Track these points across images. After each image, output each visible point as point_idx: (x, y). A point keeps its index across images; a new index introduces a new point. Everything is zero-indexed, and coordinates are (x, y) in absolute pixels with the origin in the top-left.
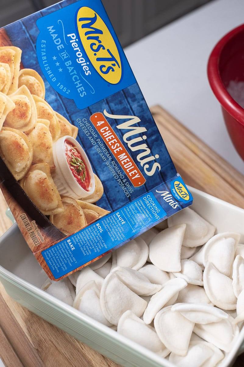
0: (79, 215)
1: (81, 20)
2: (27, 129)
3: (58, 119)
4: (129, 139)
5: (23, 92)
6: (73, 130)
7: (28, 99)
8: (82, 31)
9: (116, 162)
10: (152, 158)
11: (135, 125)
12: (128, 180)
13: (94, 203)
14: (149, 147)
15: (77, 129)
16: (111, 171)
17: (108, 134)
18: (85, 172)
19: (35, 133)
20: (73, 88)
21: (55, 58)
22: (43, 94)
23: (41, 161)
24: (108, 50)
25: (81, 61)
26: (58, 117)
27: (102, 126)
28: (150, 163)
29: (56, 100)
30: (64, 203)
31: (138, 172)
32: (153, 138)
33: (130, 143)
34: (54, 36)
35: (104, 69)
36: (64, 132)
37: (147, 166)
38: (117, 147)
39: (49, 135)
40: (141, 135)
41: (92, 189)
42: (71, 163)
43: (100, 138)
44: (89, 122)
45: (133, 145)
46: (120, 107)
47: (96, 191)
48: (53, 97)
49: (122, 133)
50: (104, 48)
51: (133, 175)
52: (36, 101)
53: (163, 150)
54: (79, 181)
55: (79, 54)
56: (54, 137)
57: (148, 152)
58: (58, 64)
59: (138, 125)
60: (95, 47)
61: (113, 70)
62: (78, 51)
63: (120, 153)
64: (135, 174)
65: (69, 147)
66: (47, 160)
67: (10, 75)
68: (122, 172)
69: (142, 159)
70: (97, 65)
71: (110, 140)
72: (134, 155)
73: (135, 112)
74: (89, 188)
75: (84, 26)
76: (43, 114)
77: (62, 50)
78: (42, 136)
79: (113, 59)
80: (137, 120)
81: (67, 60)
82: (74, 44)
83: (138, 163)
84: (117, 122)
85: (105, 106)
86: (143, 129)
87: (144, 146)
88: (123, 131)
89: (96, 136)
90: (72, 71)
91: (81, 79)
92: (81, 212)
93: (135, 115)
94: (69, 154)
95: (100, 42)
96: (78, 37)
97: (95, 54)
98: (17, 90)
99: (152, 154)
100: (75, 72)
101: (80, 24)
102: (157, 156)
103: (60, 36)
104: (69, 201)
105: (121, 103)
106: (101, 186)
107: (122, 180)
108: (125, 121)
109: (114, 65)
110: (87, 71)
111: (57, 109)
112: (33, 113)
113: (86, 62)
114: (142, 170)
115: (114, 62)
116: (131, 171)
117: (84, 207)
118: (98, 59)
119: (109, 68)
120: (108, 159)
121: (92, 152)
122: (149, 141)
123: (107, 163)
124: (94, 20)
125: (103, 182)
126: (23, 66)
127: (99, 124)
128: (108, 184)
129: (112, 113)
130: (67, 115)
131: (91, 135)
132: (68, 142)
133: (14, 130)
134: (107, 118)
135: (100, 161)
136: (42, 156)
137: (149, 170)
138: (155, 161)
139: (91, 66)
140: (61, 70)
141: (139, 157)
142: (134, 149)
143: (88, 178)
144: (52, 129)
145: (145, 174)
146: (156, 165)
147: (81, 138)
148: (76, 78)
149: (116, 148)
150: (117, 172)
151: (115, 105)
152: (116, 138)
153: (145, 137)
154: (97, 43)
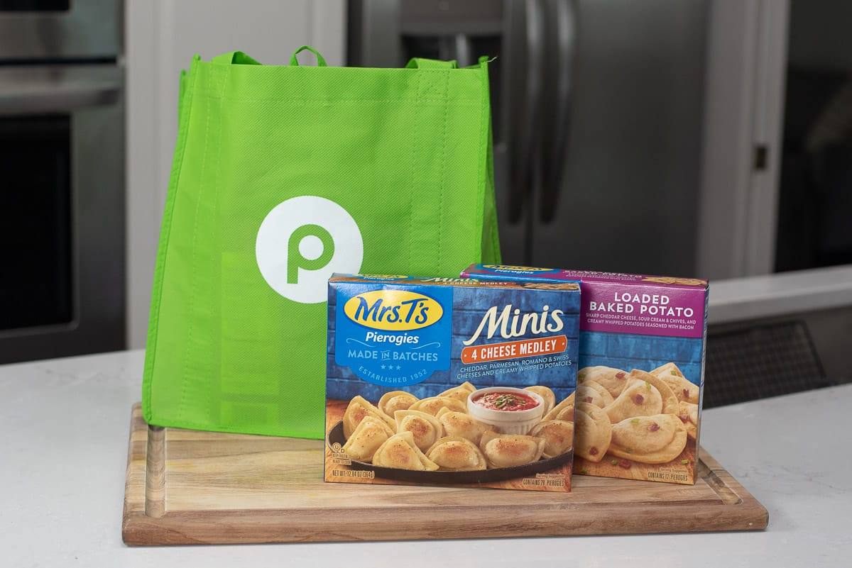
0: (558, 427)
1: (357, 317)
2: (440, 433)
3: (445, 397)
4: (509, 331)
5: (402, 417)
6: (466, 388)
7: (410, 416)
8: (369, 323)
9: (525, 359)
10: (544, 315)
11: (498, 316)
12: (552, 356)
13: (556, 404)
14: (530, 312)
15: (467, 383)
16: (532, 369)
17: (491, 353)
18: (517, 397)
19: (448, 427)
20: (423, 364)
21: (383, 367)
22: (413, 398)
23: (480, 436)
24: (403, 303)
25: (400, 341)
26: (445, 395)
27: (479, 354)
28: (549, 320)
29: (427, 388)
30: (537, 435)
31: (551, 340)
32: (523, 301)
33: (514, 333)
34: (360, 355)
35: (421, 319)
36: (463, 398)
37: (550, 326)
38: (510, 350)
39: (458, 415)
40: (512, 315)
41: (540, 399)
42: (500, 407)
43: (490, 363)
44: (467, 366)
45: (518, 331)
46: (469, 323)
47: (544, 396)
48: (422, 390)
49: (497, 336)
50: (399, 307)
51: (550, 347)
52: (417, 408)
53: (543, 296)
54: (522, 408)
55: (392, 339)
56: (463, 411)
57: (535, 316)
58: (391, 367)
59: (500, 311)
60: (393, 317)
61: (427, 309)
62: (387, 339)
63: (518, 348)
64: (550, 344)
65: (482, 401)
66: (482, 429)
67: (377, 420)
68: (540, 357)
69: (538, 328)
70: (413, 325)
71: (498, 354)
72: (529, 335)
73: (484, 308)
74: (537, 401)
75: (365, 318)
76: (434, 409)
77: (379, 355)
78: (455, 422)
79: (415, 302)
80: (493, 311)
81: (391, 355)
82: (379, 339)
83: (540, 335)
84: (483, 335)
85: (459, 340)
86: (508, 308)
87: (526, 318)
88: (497, 334)
89: (485, 367)
90: (406, 356)
91: (416, 351)
92: (558, 422)
93: (487, 311)
94: (488, 404)
95: (389, 308)
96: (373, 330)
97: (401, 321)
98: (396, 421)
99: (540, 313)
100: (408, 353)
101: (361, 321)
102: (546, 308)
103: (364, 349)
104: (538, 430)
105: (465, 320)
106: (541, 388)
107: (548, 362)
108: (487, 326)
109: (422, 305)
110: (413, 340)
111: (436, 393)
112: (426, 418)
113: (404, 336)
114: (550, 334)
115: (419, 303)
116: (544, 348)
117: (553, 417)
118: (407, 321)
119: (422, 312)
120: (516, 366)
121: (500, 379)
122: (524, 308)
123: (521, 369)
124: (363, 303)
125: (538, 384)
126: (375, 403)
127: (475, 356)
128: (543, 379)
129: (471, 335)
130: (448, 385)
131: (482, 371)
132: (475, 399)
133: (434, 445)
134: (473, 344)
135: (514, 375)
136: (475, 432)
137: (555, 325)
138: (550, 313)
139: (411, 333)
140: (398, 368)
141: (534, 331)
142: (522, 332)
143: (525, 397)
144: (454, 408)
145: (557, 334)
146: (554, 315)
147: (479, 384)
148: (415, 356)
149: (510, 351)
150: (536, 364)
151: (464, 327)
152: (499, 346)
153: (517, 312)
154: (390, 312)
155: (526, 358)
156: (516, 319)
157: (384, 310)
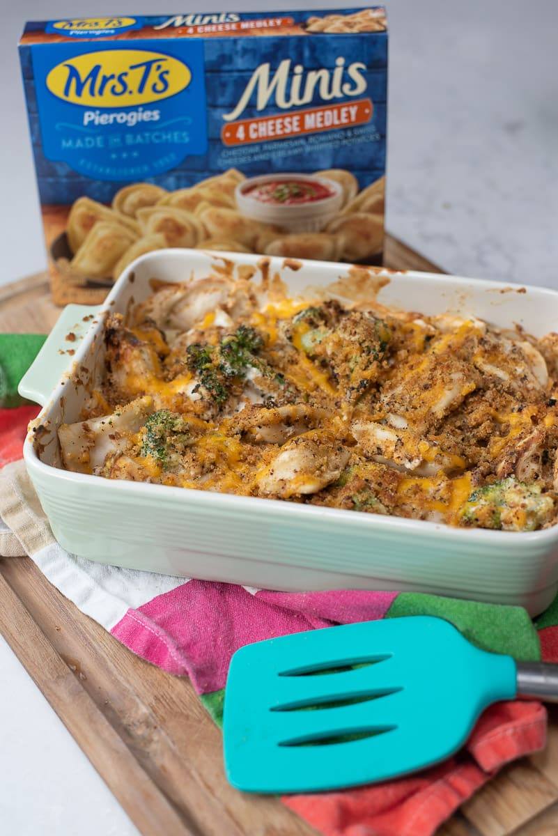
0: (363, 222)
1: (67, 92)
2: (201, 235)
3: (205, 188)
4: (288, 97)
5: (146, 216)
6: (232, 177)
7: (159, 214)
8: (86, 99)
9: (314, 135)
10: (338, 73)
11: (271, 78)
12: (352, 129)
13: (360, 190)
14: (317, 69)
15: (233, 171)
16: (323, 147)
17: (264, 129)
18: (306, 187)
19: (212, 228)
20: (169, 147)
21: (114, 156)
22: (160, 192)
23: (255, 239)
24: (132, 68)
25: (132, 119)
26: (203, 187)
27: (247, 131)
28: (346, 79)
29: (178, 178)
30: (335, 232)
31: (348, 106)
32: (307, 53)
33: (295, 100)
34: (79, 144)
35: (160, 86)
36: (229, 190)
37: (347, 87)
38: (291, 123)
39: (224, 212)
40: (291, 74)
41: (336, 187)
42: (280, 199)
43: (262, 143)
44: (231, 149)
45: (301, 95)
46: (230, 90)
47: (342, 182)
48: (171, 181)
49: (272, 106)
50: (126, 74)
51: (349, 117)
52: (167, 204)
53: (335, 44)
54: (312, 199)
55: (122, 118)
56: (229, 206)
57: (324, 74)
58: (125, 155)
59: (273, 70)
60: (119, 88)
61: (167, 72)
62: (115, 119)
63: (302, 123)
64: (348, 113)
65: (255, 193)
66: (258, 230)
67: (114, 225)
68: (333, 132)
69: (330, 90)
70: (149, 96)
71: (274, 130)
72: (317, 102)
73: (251, 67)
74: (332, 190)
75: (79, 93)
76: (190, 204)
77: (106, 142)
78: (220, 221)
79: (148, 65)
80: (264, 70)
81: (123, 139)
82: (103, 119)
83: (334, 101)
84: (252, 105)
85: (217, 114)
86: (285, 66)
87: (312, 77)
88: (271, 103)
89: (257, 149)
90: (143, 137)
91: (160, 130)
92: (361, 215)
93: (254, 70)
94: (265, 197)
95: (112, 77)
96: (93, 109)
97: (131, 92)
98: (140, 223)
99: (331, 69)
100: (147, 135)
101: (73, 98)
102: (340, 61)
103: (82, 136)
104: (335, 225)
105: (224, 85)
106: (338, 173)
107: (346, 138)
108: (255, 92)
109: (159, 67)
110: (152, 116)
111: (191, 183)
112: (182, 216)
113: (137, 111)
114: (347, 99)
115: (154, 66)
116: (339, 117)
117: (356, 208)
118: (141, 90)
119: (161, 78)
120: (301, 146)
121: (279, 164)
122: (308, 64)
123: (308, 149)
124: (74, 72)
125: (334, 167)
126: (108, 203)
127: (241, 134)
128: (340, 161)
129: (232, 106)
130: (206, 174)
131: (252, 155)
132: (246, 191)
134: (238, 118)
135: (299, 158)
136: (249, 234)
137: (354, 86)
138: (346, 68)
139: (148, 106)
140: (135, 154)
141: (325, 95)
142: (308, 97)
143: (316, 186)
144: (217, 203)
145: (357, 97)
146: (353, 71)
147: (250, 170)
148: (157, 137)
149: (291, 125)
150: (330, 141)
151: (223, 95)
152: (275, 119)
153: (299, 69)
154: (114, 82)
155: (316, 133)
156: (297, 80)
157: (105, 80)
